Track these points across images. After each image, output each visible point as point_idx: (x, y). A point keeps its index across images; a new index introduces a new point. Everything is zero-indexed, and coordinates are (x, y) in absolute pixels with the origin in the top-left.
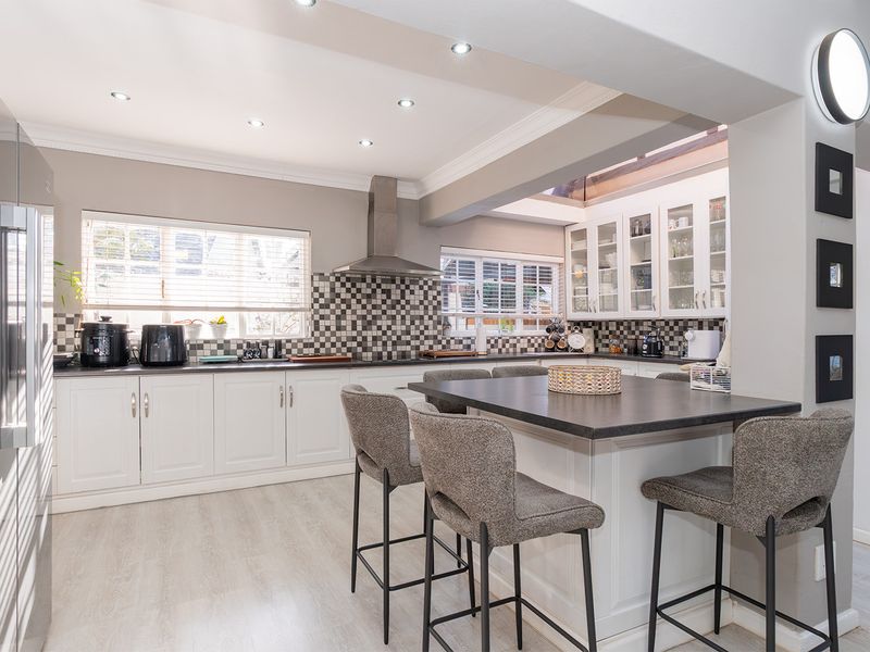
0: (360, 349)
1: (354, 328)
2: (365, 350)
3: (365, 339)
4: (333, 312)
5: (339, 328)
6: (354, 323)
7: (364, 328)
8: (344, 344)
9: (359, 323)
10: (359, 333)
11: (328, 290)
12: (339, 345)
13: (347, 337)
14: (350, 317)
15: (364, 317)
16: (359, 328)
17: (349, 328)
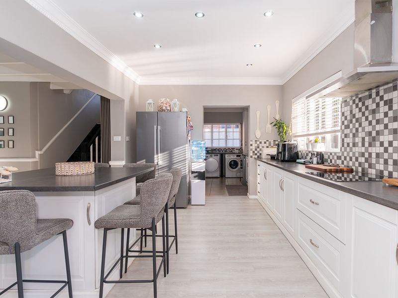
0: (366, 165)
1: (363, 145)
2: (370, 166)
3: (370, 154)
4: (351, 131)
5: (354, 145)
6: (363, 139)
7: (370, 145)
8: (357, 159)
9: (367, 139)
10: (367, 150)
11: (349, 113)
12: (354, 159)
13: (359, 153)
14: (361, 134)
15: (370, 133)
16: (367, 144)
17: (360, 144)
